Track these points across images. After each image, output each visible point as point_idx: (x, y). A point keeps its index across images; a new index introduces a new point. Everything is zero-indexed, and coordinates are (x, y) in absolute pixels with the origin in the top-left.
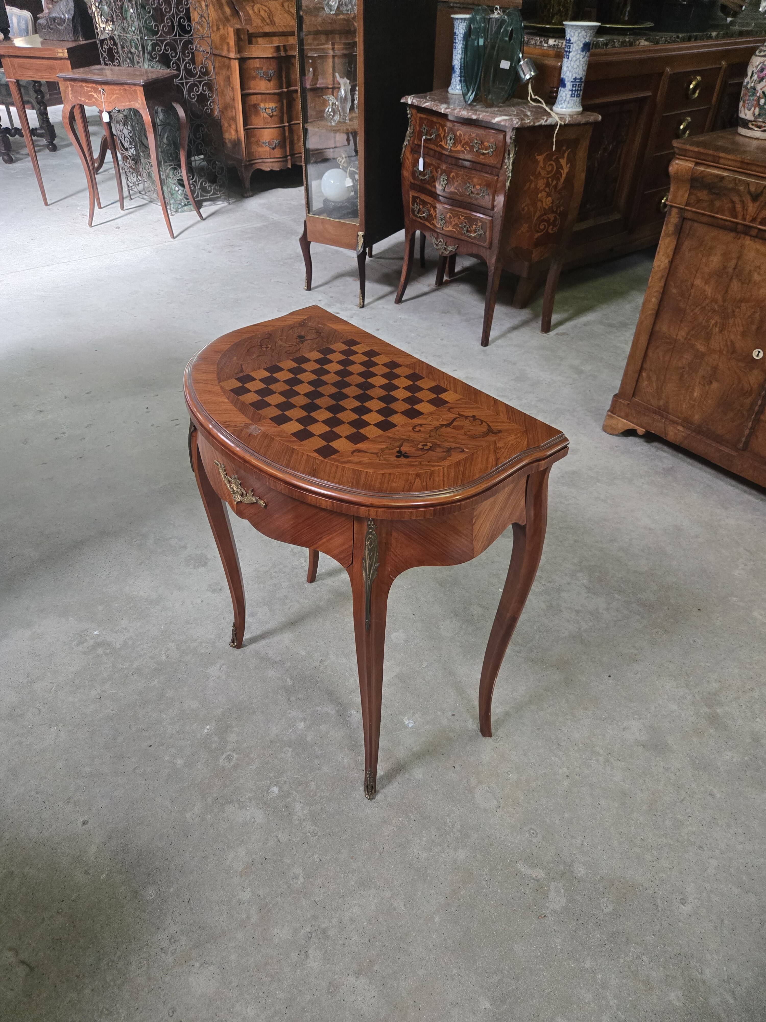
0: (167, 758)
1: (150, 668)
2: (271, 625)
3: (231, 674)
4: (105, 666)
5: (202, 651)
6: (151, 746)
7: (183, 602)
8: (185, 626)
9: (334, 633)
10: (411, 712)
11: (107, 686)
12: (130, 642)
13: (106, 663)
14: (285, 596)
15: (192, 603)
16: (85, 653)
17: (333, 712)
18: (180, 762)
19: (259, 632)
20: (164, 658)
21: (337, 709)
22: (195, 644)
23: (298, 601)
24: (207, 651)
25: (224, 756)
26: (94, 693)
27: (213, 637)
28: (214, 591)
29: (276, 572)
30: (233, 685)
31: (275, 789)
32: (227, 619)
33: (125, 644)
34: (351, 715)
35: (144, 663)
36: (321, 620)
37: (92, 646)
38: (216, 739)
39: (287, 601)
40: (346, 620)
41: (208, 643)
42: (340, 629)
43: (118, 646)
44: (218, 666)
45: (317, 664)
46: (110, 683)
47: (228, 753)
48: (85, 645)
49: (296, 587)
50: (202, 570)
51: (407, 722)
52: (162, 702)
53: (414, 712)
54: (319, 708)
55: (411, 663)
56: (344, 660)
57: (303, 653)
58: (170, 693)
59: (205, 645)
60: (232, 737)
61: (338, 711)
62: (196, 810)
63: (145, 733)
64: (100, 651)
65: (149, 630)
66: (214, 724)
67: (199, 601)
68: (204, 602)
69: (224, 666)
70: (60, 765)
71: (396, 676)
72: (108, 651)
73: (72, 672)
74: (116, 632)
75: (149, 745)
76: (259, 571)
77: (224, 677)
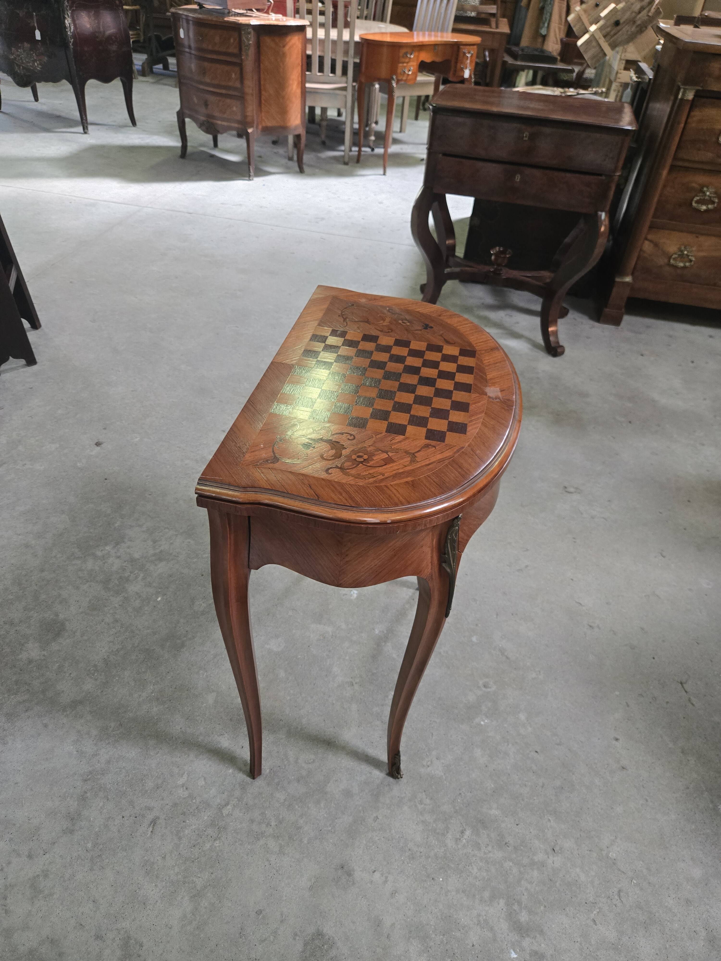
0: (530, 729)
1: (488, 835)
2: (346, 762)
3: (426, 750)
4: (529, 886)
5: (428, 801)
6: (536, 752)
7: (393, 894)
8: (418, 854)
9: (312, 697)
10: (344, 597)
11: (540, 857)
12: (486, 894)
13: (526, 889)
14: (298, 781)
15: (386, 882)
16: (542, 932)
17: (389, 644)
18: (522, 717)
19: (363, 767)
20: (468, 833)
21: (383, 644)
22: (428, 817)
23: (296, 762)
24: (424, 797)
25: (489, 690)
26: (556, 861)
27: (405, 808)
28: (349, 874)
29: (268, 825)
30: (434, 738)
31: (474, 639)
32: (375, 815)
33: (493, 898)
34: (380, 631)
35: (490, 848)
36: (304, 721)
37: (528, 936)
38: (483, 708)
39: (304, 773)
40: (288, 698)
41: (416, 806)
42: (303, 695)
43: (502, 902)
44: (429, 769)
45: (356, 687)
46: (536, 859)
47: (484, 689)
48: (535, 947)
49: (276, 780)
50: (329, 930)
51: (355, 596)
52: (502, 783)
53: (343, 596)
54: (394, 656)
55: (299, 620)
56: (335, 669)
57: (354, 707)
58: (490, 785)
59: (420, 807)
60: (472, 698)
61: (385, 642)
62: (534, 675)
63: (534, 768)
64: (524, 917)
65: (457, 891)
66: (477, 720)
67: (377, 875)
68: (373, 868)
69: (425, 764)
70: (619, 809)
71: (320, 624)
72: (516, 907)
73: (567, 915)
74: (492, 929)
75: (536, 754)
76: (281, 847)
77: (434, 753)
